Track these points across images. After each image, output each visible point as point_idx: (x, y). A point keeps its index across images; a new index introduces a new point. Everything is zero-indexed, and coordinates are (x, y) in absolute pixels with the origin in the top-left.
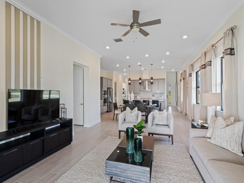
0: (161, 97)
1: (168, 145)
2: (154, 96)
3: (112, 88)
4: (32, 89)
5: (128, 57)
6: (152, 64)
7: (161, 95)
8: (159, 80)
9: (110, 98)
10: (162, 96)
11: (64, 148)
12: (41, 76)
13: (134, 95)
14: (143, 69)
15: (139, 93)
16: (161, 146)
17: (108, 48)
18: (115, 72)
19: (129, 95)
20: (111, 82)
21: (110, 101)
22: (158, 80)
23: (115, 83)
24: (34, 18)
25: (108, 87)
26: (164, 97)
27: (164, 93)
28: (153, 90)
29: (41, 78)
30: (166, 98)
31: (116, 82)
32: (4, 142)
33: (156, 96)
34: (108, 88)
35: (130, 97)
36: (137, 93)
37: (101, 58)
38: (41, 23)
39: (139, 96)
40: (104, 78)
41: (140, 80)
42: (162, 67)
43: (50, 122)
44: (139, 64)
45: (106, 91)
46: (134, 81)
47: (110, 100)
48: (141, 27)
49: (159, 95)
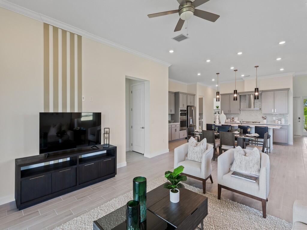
0: (280, 120)
1: (254, 216)
2: (265, 119)
3: (195, 106)
4: (64, 112)
5: (208, 61)
6: (258, 66)
7: (280, 117)
8: (276, 92)
9: (191, 120)
10: (283, 120)
11: (104, 181)
12: (83, 96)
13: (225, 116)
14: (243, 76)
15: (238, 114)
16: (237, 214)
17: (171, 51)
18: (199, 84)
19: (217, 117)
20: (194, 98)
21: (191, 125)
22: (273, 92)
23: (201, 100)
24: (74, 33)
25: (189, 104)
26: (286, 121)
27: (287, 114)
28: (263, 109)
29: (82, 99)
30: (291, 123)
31: (202, 98)
32: (43, 164)
33: (269, 118)
34: (188, 107)
35: (219, 119)
36: (235, 114)
37: (169, 68)
38: (82, 37)
39: (237, 118)
40: (181, 94)
41: (234, 93)
42: (282, 70)
43: (91, 148)
44: (232, 68)
45: (185, 110)
46: (229, 96)
47: (191, 123)
48: (196, 8)
49: (277, 117)
